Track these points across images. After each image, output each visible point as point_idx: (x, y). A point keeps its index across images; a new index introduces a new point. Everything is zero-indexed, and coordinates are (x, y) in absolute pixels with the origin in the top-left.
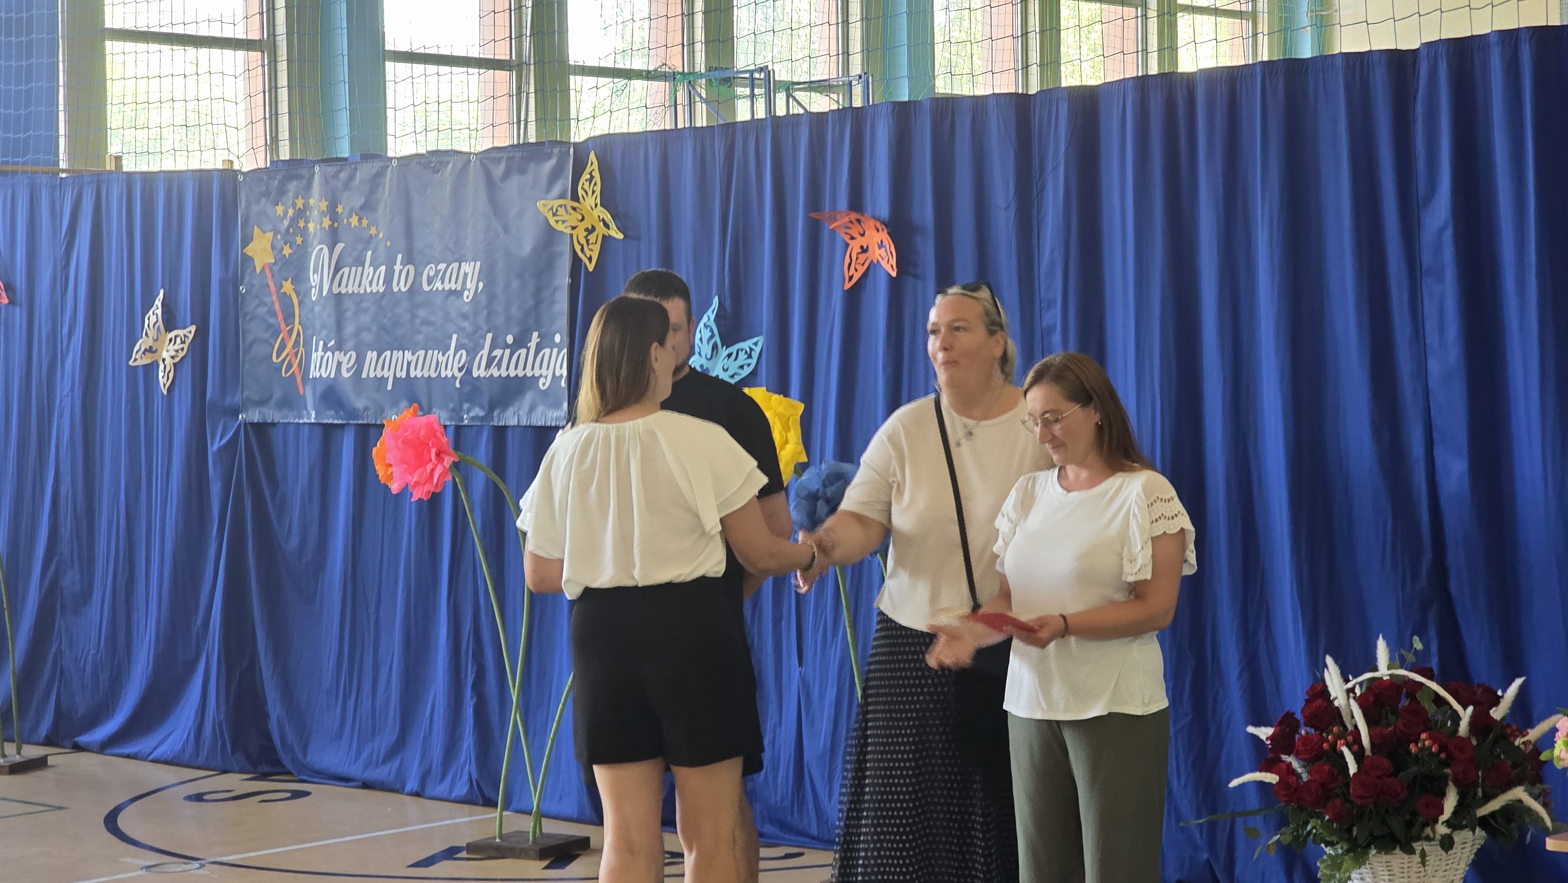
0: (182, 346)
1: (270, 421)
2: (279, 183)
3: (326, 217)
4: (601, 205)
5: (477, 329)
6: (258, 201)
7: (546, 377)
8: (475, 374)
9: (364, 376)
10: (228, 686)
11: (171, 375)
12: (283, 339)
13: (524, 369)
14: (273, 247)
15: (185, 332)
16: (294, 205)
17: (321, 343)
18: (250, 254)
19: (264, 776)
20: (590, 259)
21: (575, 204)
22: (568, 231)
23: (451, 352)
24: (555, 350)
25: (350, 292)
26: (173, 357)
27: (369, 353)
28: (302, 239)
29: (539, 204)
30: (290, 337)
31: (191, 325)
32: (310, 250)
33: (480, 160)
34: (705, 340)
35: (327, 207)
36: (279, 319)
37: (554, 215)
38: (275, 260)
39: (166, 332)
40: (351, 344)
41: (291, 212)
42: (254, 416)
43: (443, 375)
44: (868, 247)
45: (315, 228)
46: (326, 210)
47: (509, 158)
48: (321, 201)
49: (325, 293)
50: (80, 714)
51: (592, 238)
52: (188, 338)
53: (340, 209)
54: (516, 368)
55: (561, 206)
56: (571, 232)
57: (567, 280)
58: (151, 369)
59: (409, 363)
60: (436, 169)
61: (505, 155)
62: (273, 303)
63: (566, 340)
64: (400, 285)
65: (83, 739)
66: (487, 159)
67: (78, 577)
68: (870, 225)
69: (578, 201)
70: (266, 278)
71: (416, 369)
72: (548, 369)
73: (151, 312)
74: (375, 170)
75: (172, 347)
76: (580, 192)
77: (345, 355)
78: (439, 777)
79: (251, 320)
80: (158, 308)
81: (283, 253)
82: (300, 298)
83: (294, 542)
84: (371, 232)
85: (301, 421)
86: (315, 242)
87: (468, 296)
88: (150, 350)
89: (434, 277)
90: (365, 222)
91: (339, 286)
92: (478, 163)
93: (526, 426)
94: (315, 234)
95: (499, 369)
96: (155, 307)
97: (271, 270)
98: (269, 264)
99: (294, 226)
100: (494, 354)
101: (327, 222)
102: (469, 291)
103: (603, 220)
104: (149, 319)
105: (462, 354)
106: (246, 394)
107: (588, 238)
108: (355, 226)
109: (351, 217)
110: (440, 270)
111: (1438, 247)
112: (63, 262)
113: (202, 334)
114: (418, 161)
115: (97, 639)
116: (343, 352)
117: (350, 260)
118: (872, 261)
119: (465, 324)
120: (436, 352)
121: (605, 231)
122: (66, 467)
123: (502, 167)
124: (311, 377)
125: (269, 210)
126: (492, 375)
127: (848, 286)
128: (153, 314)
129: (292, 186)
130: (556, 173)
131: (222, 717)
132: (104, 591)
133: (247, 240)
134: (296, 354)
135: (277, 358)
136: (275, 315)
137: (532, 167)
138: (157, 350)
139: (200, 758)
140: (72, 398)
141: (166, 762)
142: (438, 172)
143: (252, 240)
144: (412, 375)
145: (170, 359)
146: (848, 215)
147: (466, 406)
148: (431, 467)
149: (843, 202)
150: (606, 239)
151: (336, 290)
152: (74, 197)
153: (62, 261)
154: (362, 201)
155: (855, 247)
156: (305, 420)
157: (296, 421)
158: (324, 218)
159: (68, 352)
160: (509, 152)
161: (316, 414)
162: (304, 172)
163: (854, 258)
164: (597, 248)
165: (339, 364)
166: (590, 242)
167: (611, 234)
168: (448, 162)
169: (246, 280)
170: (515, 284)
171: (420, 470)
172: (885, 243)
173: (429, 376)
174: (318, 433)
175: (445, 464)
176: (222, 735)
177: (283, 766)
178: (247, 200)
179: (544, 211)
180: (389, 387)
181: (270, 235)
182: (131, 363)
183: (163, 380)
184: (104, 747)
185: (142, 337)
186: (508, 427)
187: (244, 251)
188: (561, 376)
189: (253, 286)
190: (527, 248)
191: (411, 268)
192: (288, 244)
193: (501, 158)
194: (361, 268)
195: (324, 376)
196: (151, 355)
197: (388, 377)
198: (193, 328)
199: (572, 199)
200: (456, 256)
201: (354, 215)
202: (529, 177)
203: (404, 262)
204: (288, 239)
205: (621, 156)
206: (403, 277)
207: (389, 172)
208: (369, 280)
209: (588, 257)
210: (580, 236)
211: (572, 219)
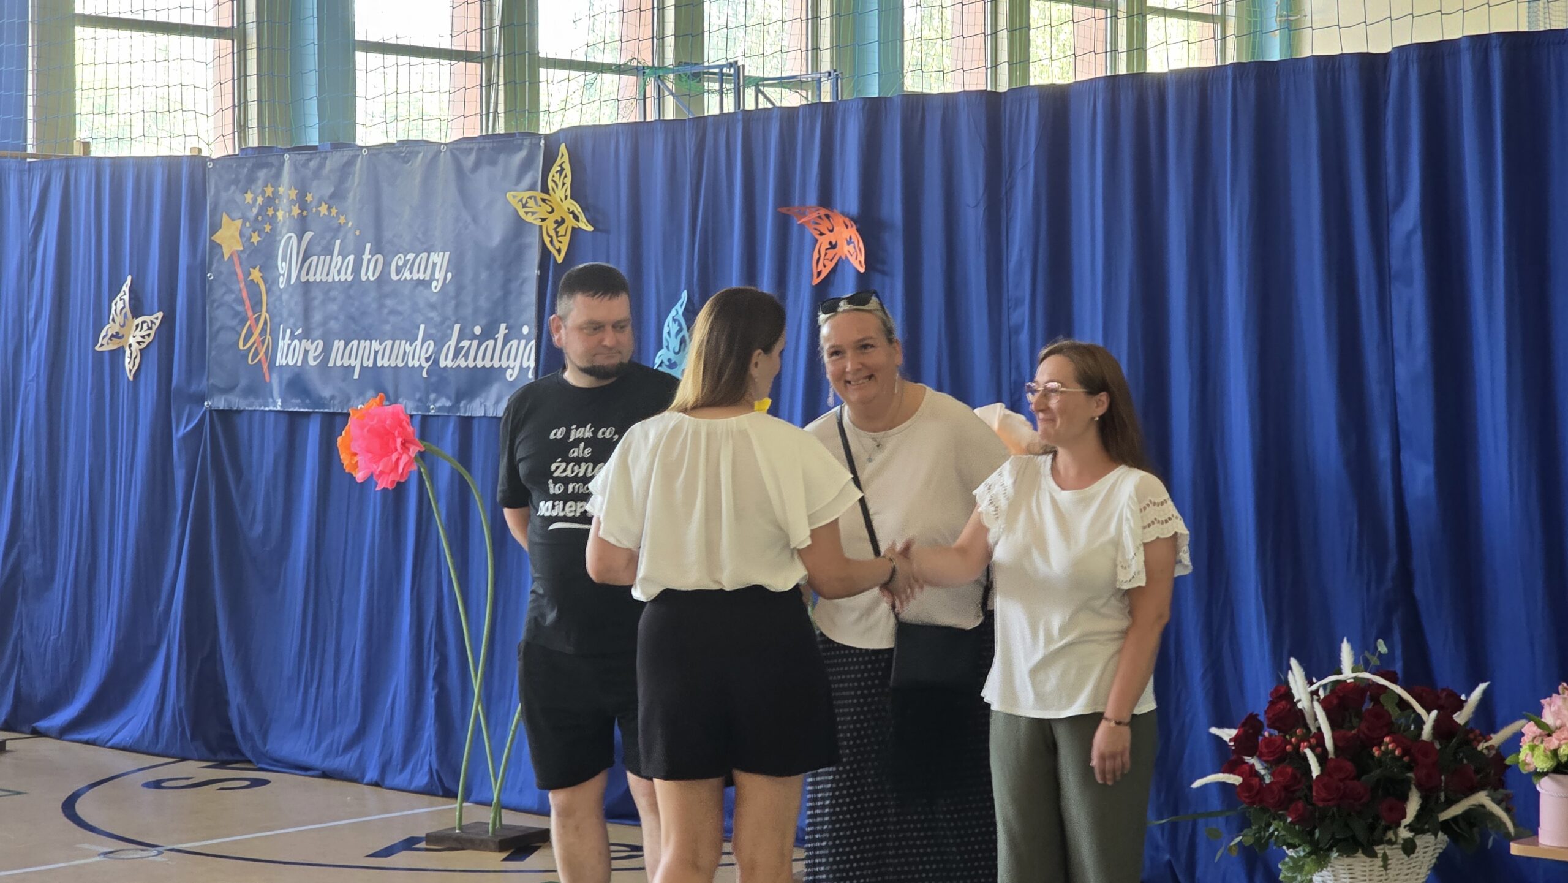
0: (148, 332)
1: (235, 409)
2: (248, 171)
3: (295, 205)
4: (572, 198)
5: (445, 319)
6: (227, 189)
7: (513, 369)
8: (442, 364)
9: (331, 364)
10: (189, 672)
11: (137, 361)
12: (250, 326)
13: (492, 360)
14: (241, 235)
15: (152, 318)
16: (263, 193)
17: (289, 331)
18: (218, 241)
19: (222, 765)
20: (559, 251)
21: (545, 196)
22: (538, 223)
23: (419, 342)
24: (523, 342)
25: (318, 280)
26: (139, 343)
27: (336, 342)
28: (270, 227)
29: (509, 195)
30: (257, 325)
31: (159, 311)
32: (278, 238)
33: (451, 151)
34: (673, 333)
35: (296, 195)
36: (246, 307)
37: (524, 206)
38: (244, 247)
39: (133, 318)
40: (317, 332)
41: (260, 200)
42: (220, 403)
43: (410, 365)
44: (836, 242)
45: (284, 216)
46: (295, 199)
47: (479, 149)
48: (290, 189)
49: (292, 282)
50: (39, 699)
51: (562, 230)
52: (155, 324)
53: (309, 198)
54: (483, 359)
55: (530, 198)
56: (541, 224)
57: (536, 272)
58: (117, 355)
59: (376, 352)
60: (406, 159)
61: (475, 146)
62: (240, 291)
63: (534, 331)
64: (368, 274)
65: (42, 724)
66: (457, 149)
67: (40, 562)
68: (838, 220)
69: (549, 194)
70: (234, 265)
71: (382, 359)
72: (515, 360)
73: (118, 298)
74: (345, 159)
75: (138, 333)
76: (550, 184)
77: (312, 343)
78: (399, 767)
79: (218, 307)
80: (125, 294)
81: (251, 241)
82: (267, 285)
83: (258, 529)
84: (339, 221)
85: (267, 409)
86: (284, 231)
87: (436, 286)
88: (116, 336)
89: (402, 267)
90: (334, 211)
91: (308, 274)
92: (448, 153)
93: (492, 417)
94: (284, 222)
95: (466, 360)
96: (122, 293)
97: (239, 257)
98: (237, 251)
99: (263, 214)
100: (461, 345)
101: (296, 211)
102: (437, 281)
103: (573, 213)
104: (116, 304)
105: (429, 345)
106: (211, 381)
107: (558, 230)
108: (324, 214)
109: (320, 205)
110: (409, 260)
111: (1407, 252)
112: (31, 247)
113: (168, 322)
114: (388, 151)
115: (58, 623)
116: (310, 341)
117: (319, 249)
118: (840, 258)
119: (433, 314)
120: (404, 342)
121: (574, 223)
122: (29, 450)
123: (472, 157)
124: (277, 365)
125: (238, 197)
126: (459, 365)
127: (816, 281)
128: (121, 300)
129: (262, 174)
130: (527, 165)
131: (182, 704)
132: (66, 578)
133: (215, 228)
134: (263, 342)
135: (244, 346)
136: (241, 302)
137: (502, 158)
138: (123, 336)
139: (159, 746)
140: (38, 383)
141: (124, 749)
142: (408, 162)
143: (220, 228)
144: (379, 365)
145: (137, 345)
146: (818, 210)
147: (433, 396)
148: (397, 457)
149: (812, 197)
150: (575, 231)
151: (303, 279)
152: (43, 180)
153: (29, 245)
154: (332, 189)
155: (824, 242)
156: (271, 408)
157: (262, 408)
158: (293, 207)
159: (34, 335)
160: (479, 143)
161: (282, 403)
162: (273, 160)
163: (823, 252)
164: (566, 240)
165: (306, 352)
166: (559, 234)
167: (581, 227)
168: (418, 153)
169: (214, 267)
170: (484, 275)
171: (385, 460)
172: (854, 239)
173: (396, 366)
174: (284, 422)
175: (410, 453)
176: (182, 721)
177: (243, 755)
178: (216, 186)
179: (514, 202)
180: (356, 376)
181: (239, 223)
182: (97, 348)
183: (129, 366)
184: (62, 733)
185: (109, 323)
186: (475, 417)
187: (212, 238)
188: (529, 368)
189: (221, 273)
190: (496, 238)
191: (380, 257)
192: (257, 232)
193: (471, 149)
194: (330, 257)
195: (291, 364)
196: (118, 341)
197: (355, 367)
198: (160, 315)
199: (542, 191)
200: (425, 246)
201: (323, 203)
202: (499, 170)
203: (373, 253)
204: (255, 226)
205: (592, 148)
206: (371, 267)
207: (359, 161)
208: (336, 268)
209: (557, 249)
210: (549, 228)
211: (544, 211)
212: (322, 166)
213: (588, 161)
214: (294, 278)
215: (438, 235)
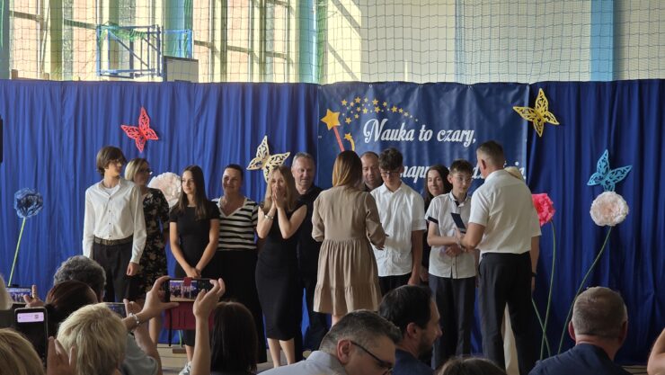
0: (280, 161)
4: (548, 110)
5: (472, 158)
14: (340, 119)
15: (283, 155)
16: (354, 101)
18: (324, 122)
21: (530, 109)
22: (531, 120)
25: (392, 140)
26: (274, 166)
28: (359, 116)
29: (515, 108)
31: (287, 152)
32: (363, 121)
33: (473, 88)
34: (602, 166)
35: (377, 103)
37: (523, 113)
38: (341, 124)
39: (271, 155)
41: (352, 104)
45: (368, 111)
47: (490, 88)
48: (372, 100)
49: (376, 140)
51: (541, 123)
52: (284, 157)
53: (385, 104)
55: (526, 109)
58: (259, 171)
60: (445, 90)
62: (338, 142)
64: (424, 138)
66: (477, 87)
69: (534, 109)
70: (334, 132)
73: (260, 146)
75: (273, 162)
80: (265, 144)
81: (346, 122)
82: (356, 141)
86: (369, 118)
87: (466, 145)
89: (445, 135)
90: (401, 110)
91: (385, 137)
94: (369, 114)
96: (262, 144)
97: (338, 129)
98: (337, 126)
99: (354, 110)
101: (377, 109)
102: (467, 142)
103: (548, 117)
104: (260, 149)
107: (539, 123)
108: (395, 112)
110: (449, 133)
112: (196, 122)
114: (433, 86)
117: (391, 126)
121: (547, 121)
123: (487, 91)
128: (262, 146)
129: (353, 94)
130: (519, 95)
133: (323, 114)
137: (503, 92)
138: (264, 163)
142: (447, 92)
143: (326, 116)
145: (272, 167)
150: (547, 124)
151: (383, 139)
154: (400, 101)
166: (539, 125)
167: (551, 122)
168: (453, 88)
175: (552, 212)
179: (518, 111)
181: (336, 115)
182: (247, 169)
183: (267, 176)
187: (321, 120)
191: (431, 131)
192: (349, 118)
193: (486, 88)
194: (398, 130)
196: (260, 165)
197: (415, 177)
199: (530, 107)
200: (459, 128)
201: (394, 107)
203: (427, 129)
204: (349, 115)
205: (555, 91)
206: (425, 135)
207: (417, 90)
208: (402, 135)
209: (540, 131)
210: (535, 123)
211: (532, 115)
212: (393, 91)
213: (553, 97)
214: (376, 138)
215: (467, 122)
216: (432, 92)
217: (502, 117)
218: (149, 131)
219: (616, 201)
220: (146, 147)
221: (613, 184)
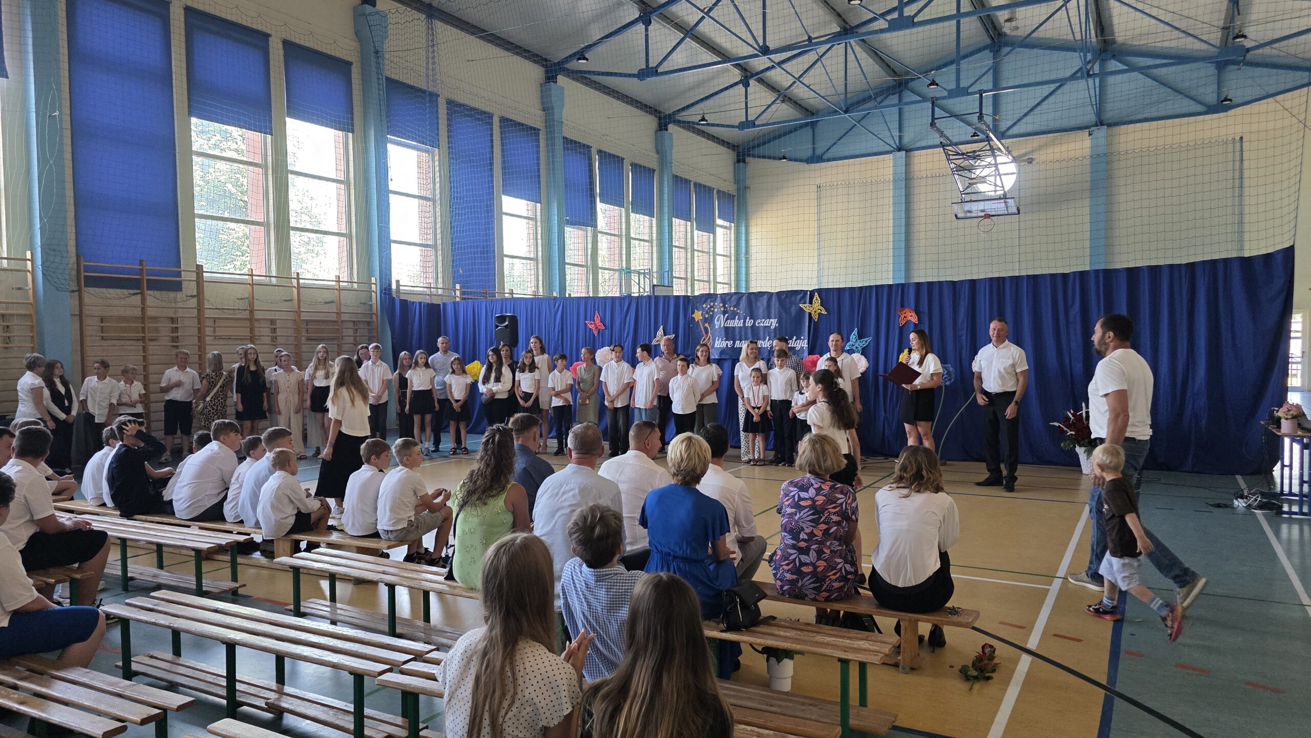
2: (704, 299)
4: (819, 305)
6: (697, 303)
14: (702, 315)
15: (671, 336)
17: (721, 339)
18: (694, 317)
21: (810, 305)
25: (730, 326)
28: (713, 313)
32: (715, 316)
34: (854, 338)
36: (703, 333)
37: (805, 308)
38: (703, 318)
39: (664, 336)
40: (730, 339)
41: (709, 306)
44: (907, 316)
45: (718, 310)
46: (722, 306)
48: (720, 303)
51: (816, 313)
53: (727, 306)
55: (807, 305)
56: (810, 312)
57: (807, 324)
62: (702, 328)
68: (908, 310)
69: (812, 305)
70: (700, 322)
74: (739, 296)
76: (813, 303)
79: (694, 333)
80: (660, 330)
81: (706, 316)
82: (711, 327)
84: (738, 312)
86: (718, 314)
88: (659, 340)
89: (760, 322)
90: (736, 309)
91: (726, 324)
92: (775, 295)
94: (717, 312)
98: (701, 319)
99: (710, 309)
101: (722, 309)
102: (773, 326)
103: (821, 309)
104: (658, 333)
108: (733, 310)
109: (731, 308)
110: (763, 321)
114: (755, 294)
116: (727, 341)
117: (730, 318)
118: (907, 320)
121: (820, 312)
125: (701, 305)
127: (900, 326)
129: (709, 301)
130: (803, 297)
133: (693, 313)
137: (794, 296)
142: (764, 296)
143: (695, 312)
149: (899, 305)
154: (735, 304)
155: (903, 316)
162: (714, 296)
163: (902, 319)
166: (816, 315)
167: (823, 313)
168: (767, 294)
169: (692, 323)
170: (789, 324)
172: (912, 316)
178: (693, 303)
179: (802, 307)
181: (701, 312)
182: (652, 344)
185: (657, 337)
187: (692, 316)
189: (694, 324)
190: (793, 315)
191: (752, 320)
194: (734, 320)
198: (674, 335)
200: (768, 317)
202: (793, 299)
203: (750, 319)
204: (707, 313)
205: (824, 294)
206: (749, 323)
207: (744, 298)
208: (737, 323)
209: (815, 318)
210: (813, 313)
211: (811, 309)
212: (731, 298)
213: (824, 297)
214: (722, 326)
215: (773, 315)
216: (753, 297)
217: (793, 310)
218: (600, 324)
219: (860, 359)
220: (599, 333)
221: (860, 349)
